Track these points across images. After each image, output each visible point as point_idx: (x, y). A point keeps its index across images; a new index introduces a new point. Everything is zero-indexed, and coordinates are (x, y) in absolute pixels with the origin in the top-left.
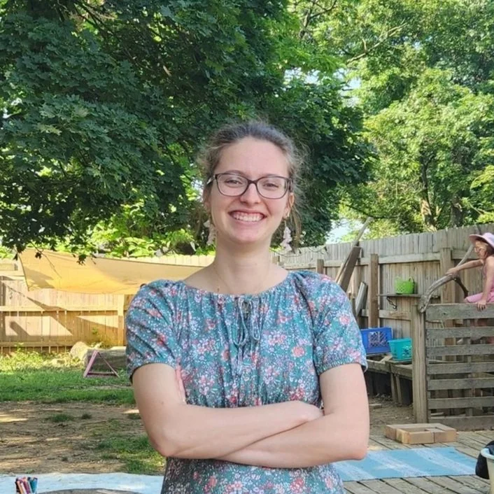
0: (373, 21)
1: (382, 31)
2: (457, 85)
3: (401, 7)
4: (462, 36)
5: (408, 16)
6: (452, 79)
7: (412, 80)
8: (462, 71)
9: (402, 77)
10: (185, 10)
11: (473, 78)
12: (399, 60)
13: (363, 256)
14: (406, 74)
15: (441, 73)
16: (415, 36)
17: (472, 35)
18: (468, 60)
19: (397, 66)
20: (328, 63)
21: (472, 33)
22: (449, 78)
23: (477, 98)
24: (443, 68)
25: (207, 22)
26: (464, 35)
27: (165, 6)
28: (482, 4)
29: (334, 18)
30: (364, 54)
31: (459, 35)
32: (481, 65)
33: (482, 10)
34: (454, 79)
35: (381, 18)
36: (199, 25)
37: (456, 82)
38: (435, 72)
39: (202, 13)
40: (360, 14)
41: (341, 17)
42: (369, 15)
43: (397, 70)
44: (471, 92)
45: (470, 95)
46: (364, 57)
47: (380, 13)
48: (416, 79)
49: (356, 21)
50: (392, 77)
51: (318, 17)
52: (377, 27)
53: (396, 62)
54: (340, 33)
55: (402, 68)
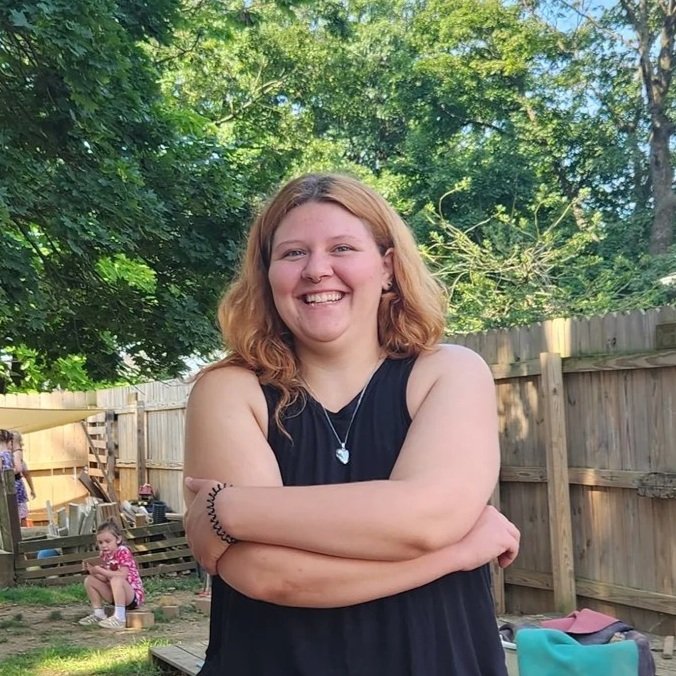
0: (242, 72)
1: (252, 84)
2: (353, 163)
3: (279, 53)
4: (357, 98)
5: (289, 66)
6: (345, 155)
7: (296, 154)
8: (360, 145)
9: (281, 150)
11: (374, 154)
12: (277, 126)
14: (287, 146)
15: (332, 146)
16: (299, 94)
17: (371, 96)
18: (366, 130)
19: (275, 135)
21: (371, 93)
22: (341, 154)
23: (380, 181)
24: (335, 138)
26: (359, 96)
28: (383, 54)
29: (187, 66)
30: (231, 116)
31: (352, 96)
32: (382, 137)
33: (383, 63)
34: (348, 154)
35: (254, 67)
37: (350, 159)
38: (326, 145)
40: (225, 61)
41: (197, 64)
42: (237, 65)
43: (272, 140)
44: (371, 172)
45: (371, 178)
46: (230, 120)
47: (251, 60)
48: (302, 153)
49: (219, 70)
50: (266, 151)
51: (167, 63)
52: (243, 81)
53: (275, 130)
54: (196, 86)
55: (282, 139)
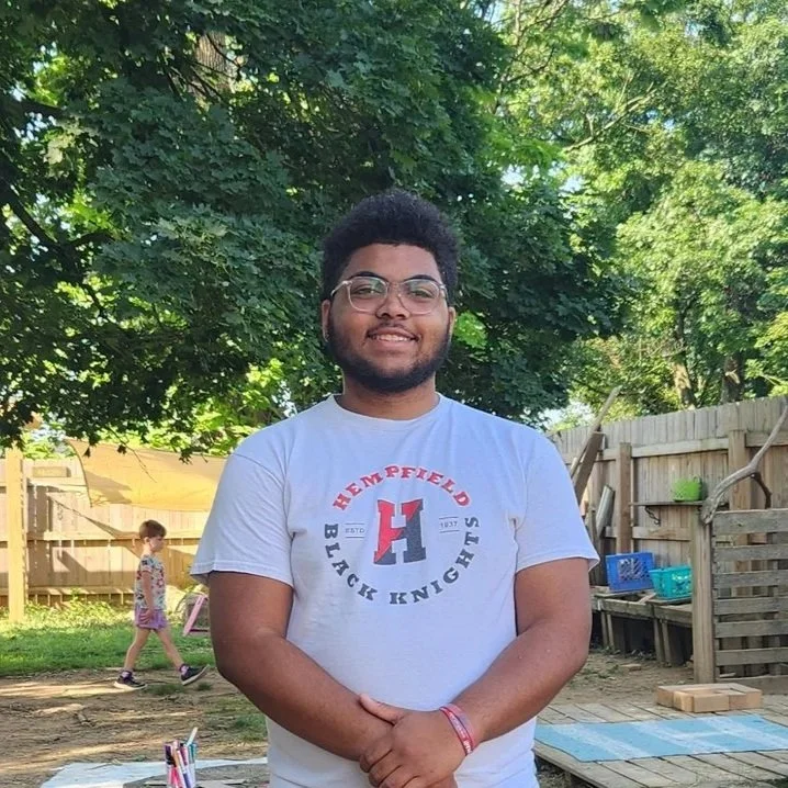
0: (604, 88)
1: (617, 100)
2: (732, 187)
3: (646, 65)
4: (739, 111)
5: (659, 79)
6: (723, 177)
7: (664, 179)
8: (740, 165)
9: (649, 174)
10: (365, 78)
11: (757, 175)
12: (643, 148)
13: (606, 447)
14: (655, 171)
15: (708, 169)
16: (669, 111)
17: (756, 108)
18: (749, 148)
19: (641, 158)
20: (541, 153)
21: (756, 106)
22: (718, 177)
23: (764, 207)
24: (712, 159)
25: (396, 95)
26: (743, 108)
27: (335, 71)
28: (771, 60)
29: (542, 83)
30: (590, 139)
31: (733, 109)
32: (768, 155)
33: (771, 69)
34: (727, 176)
35: (617, 83)
36: (384, 100)
37: (730, 182)
38: (701, 167)
39: (389, 82)
40: (584, 75)
41: (555, 82)
42: (600, 81)
43: (639, 163)
44: (753, 197)
45: (753, 204)
46: (589, 143)
47: (615, 75)
48: (671, 178)
49: (578, 87)
50: (631, 175)
51: (519, 82)
52: (607, 97)
53: (640, 152)
54: (552, 106)
55: (648, 161)
